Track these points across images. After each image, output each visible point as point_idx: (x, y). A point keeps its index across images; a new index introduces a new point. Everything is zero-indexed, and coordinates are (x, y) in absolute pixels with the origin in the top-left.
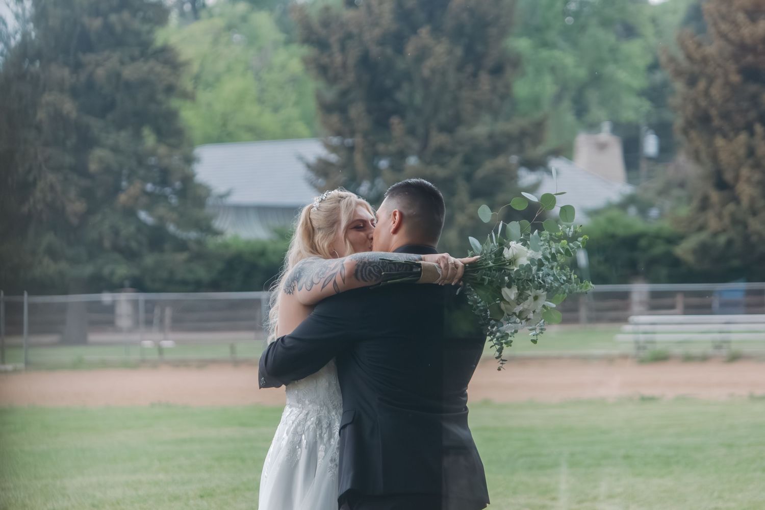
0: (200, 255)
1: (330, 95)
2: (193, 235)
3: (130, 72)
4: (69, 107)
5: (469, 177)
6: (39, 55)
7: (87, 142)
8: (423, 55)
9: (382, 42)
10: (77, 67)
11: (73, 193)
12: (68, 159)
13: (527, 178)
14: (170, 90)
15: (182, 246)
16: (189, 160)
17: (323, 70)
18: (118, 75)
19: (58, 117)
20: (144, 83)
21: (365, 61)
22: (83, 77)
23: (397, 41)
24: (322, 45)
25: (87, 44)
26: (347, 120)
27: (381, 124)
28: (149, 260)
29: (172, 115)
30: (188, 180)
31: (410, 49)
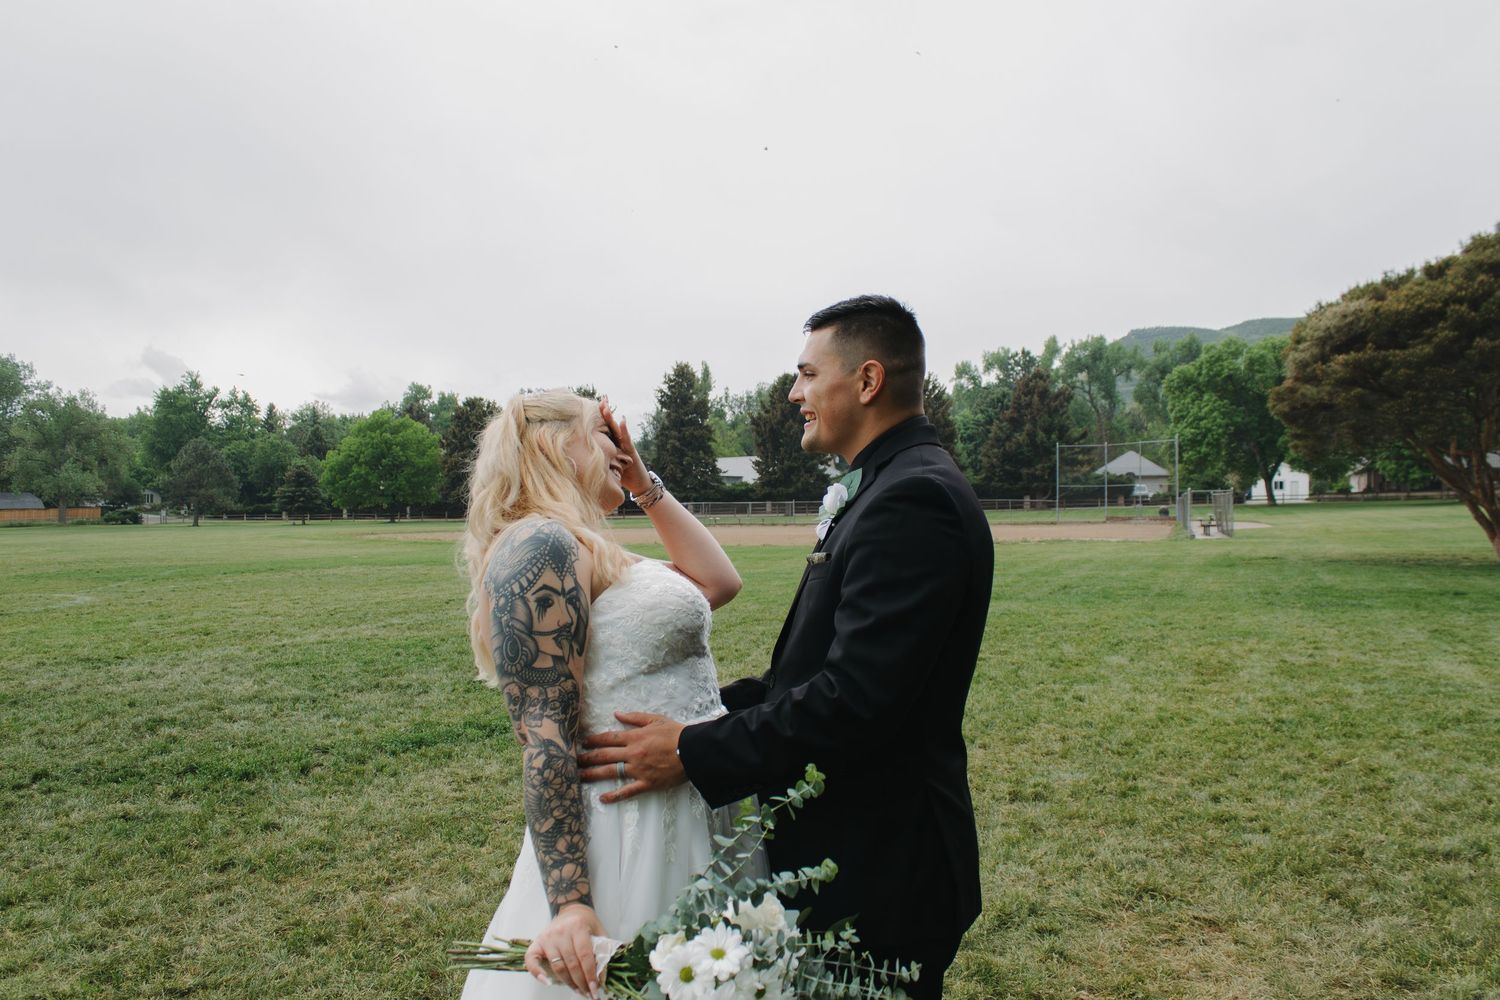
0: (718, 490)
1: (760, 441)
2: (716, 484)
3: (696, 433)
4: (677, 444)
5: (804, 466)
6: (668, 428)
7: (683, 455)
8: (791, 427)
9: (778, 424)
10: (680, 432)
11: (678, 471)
12: (677, 460)
13: (821, 467)
14: (710, 439)
15: (713, 487)
16: (715, 460)
17: (758, 433)
18: (693, 434)
19: (674, 446)
20: (701, 436)
21: (771, 430)
22: (681, 435)
23: (782, 423)
24: (758, 425)
25: (683, 424)
26: (765, 448)
27: (776, 449)
28: (703, 492)
29: (709, 447)
30: (714, 466)
31: (786, 426)
